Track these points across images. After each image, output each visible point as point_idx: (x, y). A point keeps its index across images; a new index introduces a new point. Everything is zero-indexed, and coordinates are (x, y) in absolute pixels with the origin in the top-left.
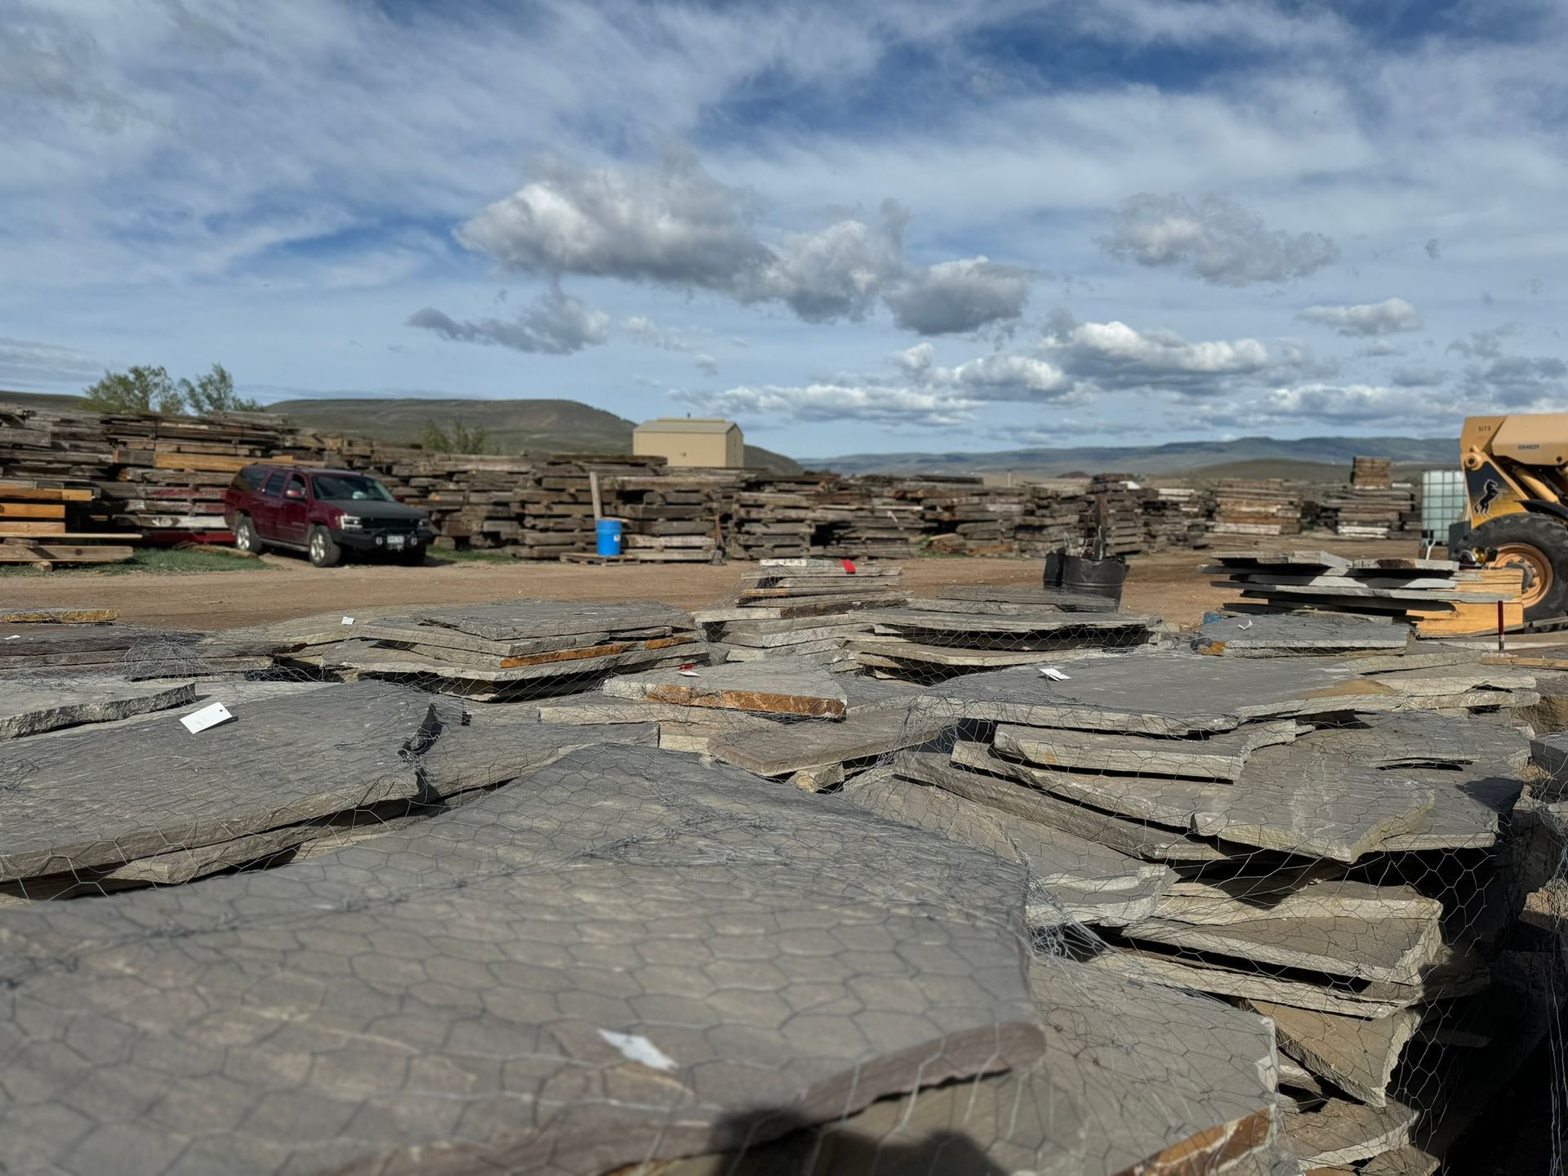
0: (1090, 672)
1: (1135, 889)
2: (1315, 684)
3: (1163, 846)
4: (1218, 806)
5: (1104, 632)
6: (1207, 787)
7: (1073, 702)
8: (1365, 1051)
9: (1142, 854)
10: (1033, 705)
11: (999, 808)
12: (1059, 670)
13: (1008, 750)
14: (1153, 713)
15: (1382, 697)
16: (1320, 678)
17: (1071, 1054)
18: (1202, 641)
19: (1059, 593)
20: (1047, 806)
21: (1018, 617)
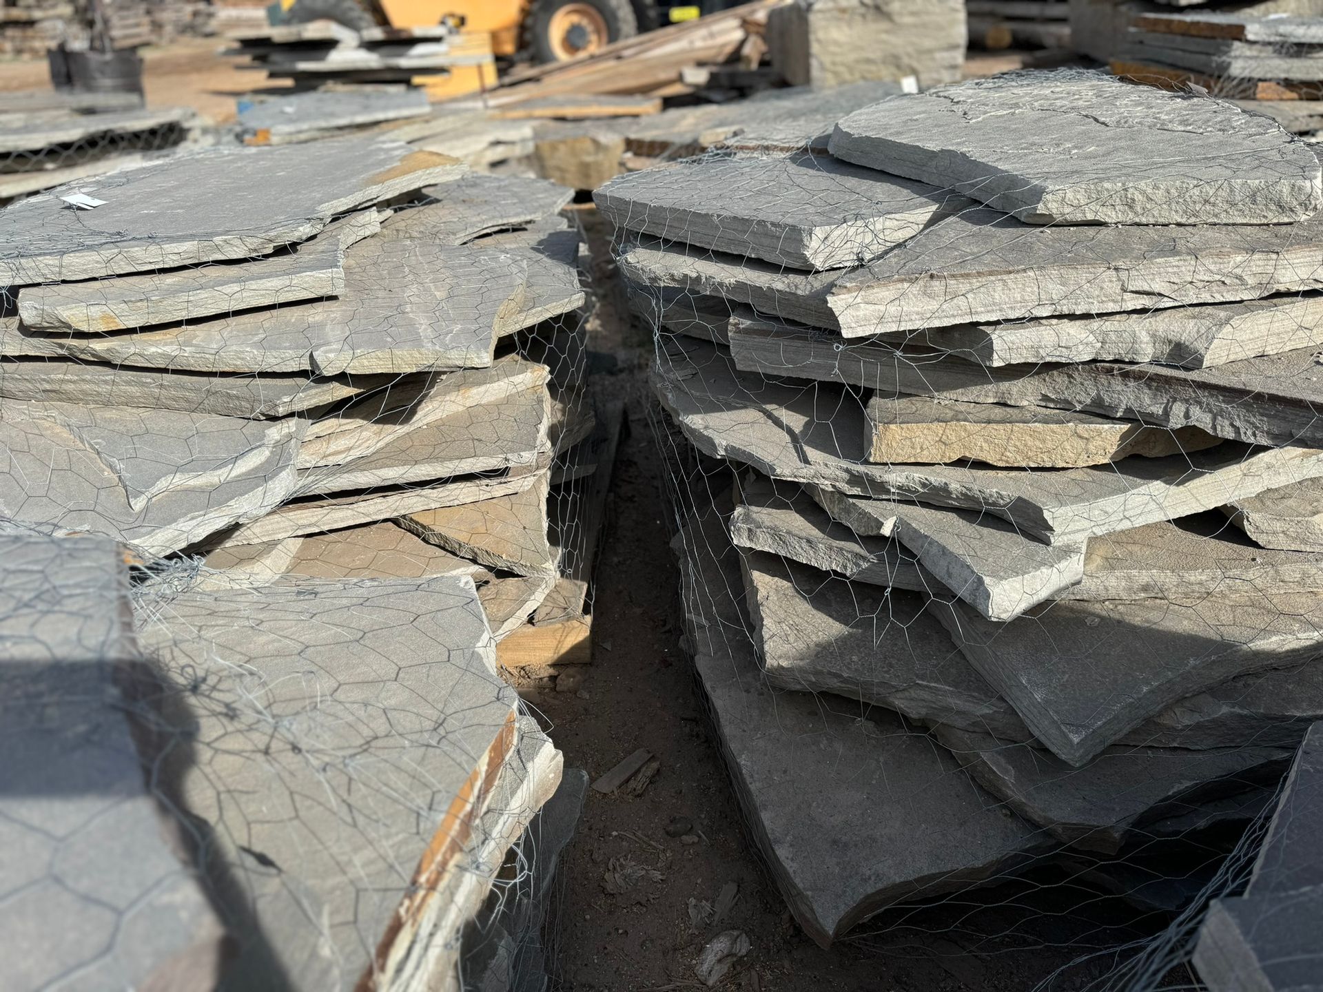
0: (130, 190)
1: (268, 461)
2: (382, 163)
3: (286, 399)
4: (334, 333)
5: (137, 135)
6: (313, 311)
7: (118, 238)
8: (524, 528)
9: (263, 414)
10: (63, 253)
11: (60, 400)
12: (88, 194)
13: (45, 324)
14: (226, 233)
15: (448, 167)
16: (382, 157)
17: (260, 751)
18: (245, 132)
19: (71, 93)
20: (126, 383)
21: (27, 129)
